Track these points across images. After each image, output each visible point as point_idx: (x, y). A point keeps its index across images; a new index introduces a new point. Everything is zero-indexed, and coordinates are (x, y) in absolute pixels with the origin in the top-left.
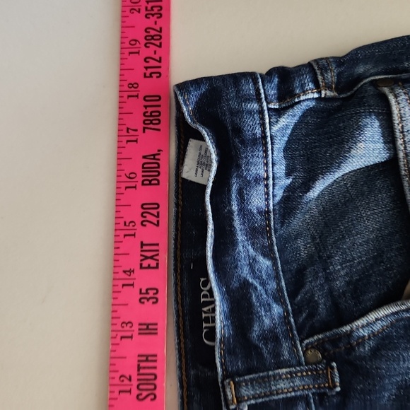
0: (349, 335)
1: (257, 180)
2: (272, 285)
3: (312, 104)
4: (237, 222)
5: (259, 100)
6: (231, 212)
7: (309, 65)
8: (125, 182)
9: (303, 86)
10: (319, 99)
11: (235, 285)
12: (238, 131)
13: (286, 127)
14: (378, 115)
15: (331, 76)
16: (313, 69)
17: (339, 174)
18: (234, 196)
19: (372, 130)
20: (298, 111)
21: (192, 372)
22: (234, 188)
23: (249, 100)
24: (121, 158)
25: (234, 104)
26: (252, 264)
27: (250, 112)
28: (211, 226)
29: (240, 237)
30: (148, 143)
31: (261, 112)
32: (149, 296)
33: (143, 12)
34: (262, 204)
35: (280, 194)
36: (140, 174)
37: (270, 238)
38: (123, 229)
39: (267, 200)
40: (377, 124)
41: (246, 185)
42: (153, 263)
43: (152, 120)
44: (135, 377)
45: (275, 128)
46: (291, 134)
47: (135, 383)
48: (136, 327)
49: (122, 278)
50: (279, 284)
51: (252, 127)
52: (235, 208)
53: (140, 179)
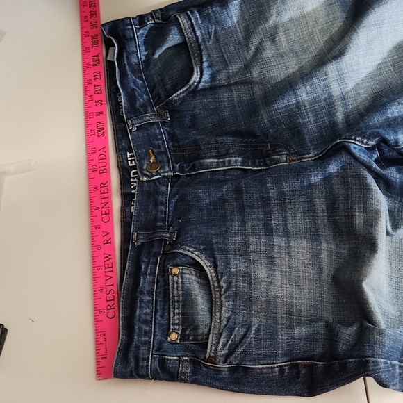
0: (171, 100)
1: (133, 52)
2: (143, 90)
3: (152, 25)
4: (127, 68)
5: (132, 25)
6: (125, 64)
7: (151, 13)
8: (86, 66)
9: (148, 19)
10: (155, 23)
11: (129, 90)
12: (125, 36)
13: (143, 34)
14: (176, 25)
15: (159, 15)
16: (152, 14)
17: (164, 48)
18: (125, 58)
19: (175, 30)
20: (147, 28)
21: (117, 126)
22: (125, 55)
23: (128, 25)
24: (84, 59)
25: (122, 28)
26: (135, 82)
27: (129, 29)
28: (117, 68)
29: (129, 73)
30: (94, 51)
31: (133, 29)
32: (99, 103)
33: (88, 6)
34: (136, 61)
35: (143, 58)
36: (92, 62)
37: (141, 74)
38: (87, 82)
39: (138, 59)
40: (176, 29)
41: (129, 54)
42: (100, 92)
43: (95, 43)
44: (96, 130)
45: (138, 34)
46: (146, 37)
47: (96, 132)
48: (95, 114)
49: (88, 99)
50: (146, 89)
51: (129, 34)
52: (126, 63)
53: (92, 64)
